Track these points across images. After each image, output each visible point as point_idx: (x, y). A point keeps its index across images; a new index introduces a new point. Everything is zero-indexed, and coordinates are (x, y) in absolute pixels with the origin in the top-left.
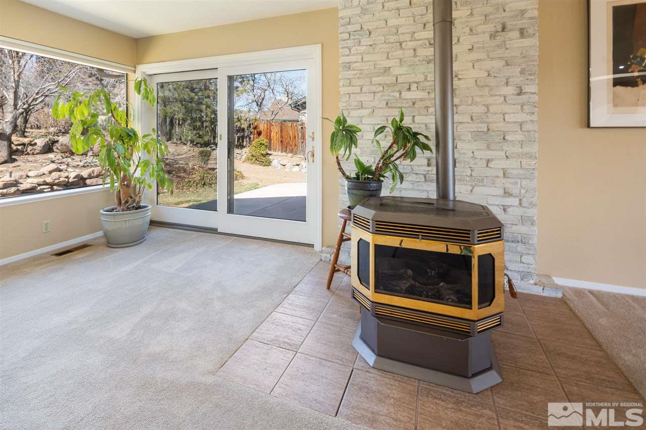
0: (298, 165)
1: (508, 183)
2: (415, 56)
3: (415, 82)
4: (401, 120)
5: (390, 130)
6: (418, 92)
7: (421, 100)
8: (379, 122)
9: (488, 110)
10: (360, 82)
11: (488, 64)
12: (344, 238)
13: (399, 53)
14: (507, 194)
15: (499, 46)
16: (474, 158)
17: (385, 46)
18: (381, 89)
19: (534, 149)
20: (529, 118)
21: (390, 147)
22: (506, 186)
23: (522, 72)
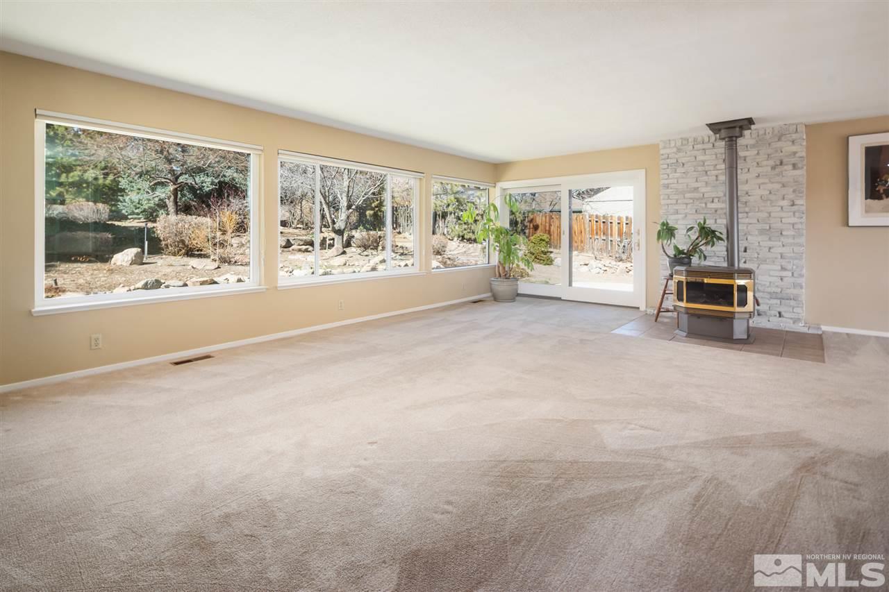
0: (587, 265)
1: (784, 263)
2: (717, 180)
3: (717, 197)
4: (705, 223)
5: (697, 228)
6: (719, 204)
7: (722, 209)
8: (691, 223)
9: (770, 216)
10: (676, 197)
11: (770, 186)
12: (667, 292)
13: (705, 178)
14: (783, 269)
15: (778, 175)
16: (760, 246)
17: (695, 173)
18: (692, 201)
19: (802, 240)
20: (799, 221)
21: (697, 239)
22: (783, 264)
23: (794, 191)
